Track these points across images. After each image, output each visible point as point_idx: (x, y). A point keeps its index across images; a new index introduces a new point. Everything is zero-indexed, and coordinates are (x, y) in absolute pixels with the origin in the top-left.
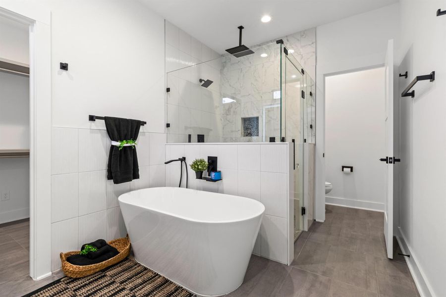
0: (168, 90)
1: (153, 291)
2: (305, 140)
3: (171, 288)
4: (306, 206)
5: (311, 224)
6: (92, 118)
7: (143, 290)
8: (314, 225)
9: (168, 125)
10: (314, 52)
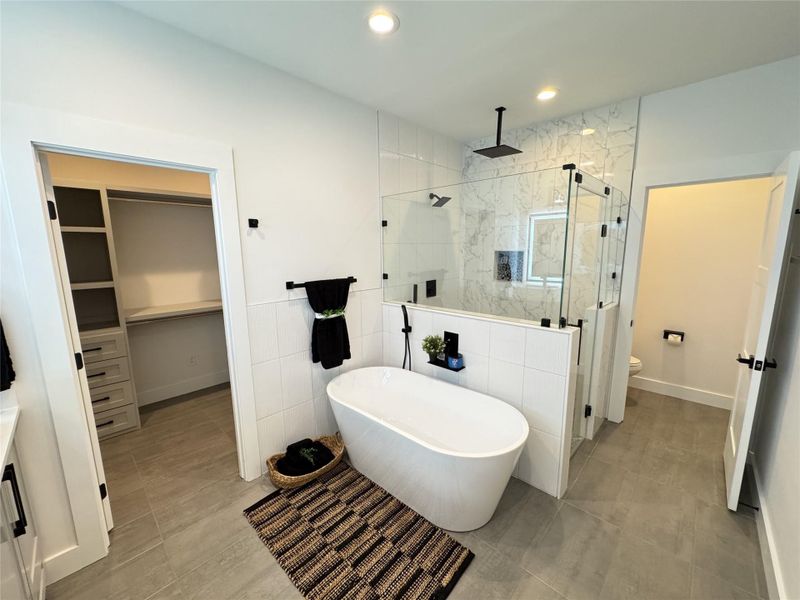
0: (385, 224)
1: (388, 519)
2: (601, 303)
3: (408, 517)
4: (593, 405)
5: (598, 428)
6: (290, 286)
7: (375, 517)
8: (606, 427)
9: (385, 276)
10: (631, 146)
